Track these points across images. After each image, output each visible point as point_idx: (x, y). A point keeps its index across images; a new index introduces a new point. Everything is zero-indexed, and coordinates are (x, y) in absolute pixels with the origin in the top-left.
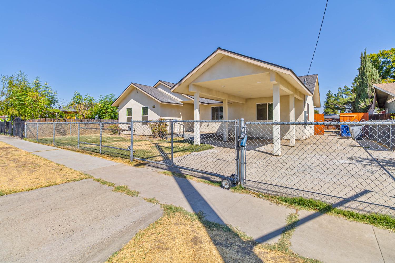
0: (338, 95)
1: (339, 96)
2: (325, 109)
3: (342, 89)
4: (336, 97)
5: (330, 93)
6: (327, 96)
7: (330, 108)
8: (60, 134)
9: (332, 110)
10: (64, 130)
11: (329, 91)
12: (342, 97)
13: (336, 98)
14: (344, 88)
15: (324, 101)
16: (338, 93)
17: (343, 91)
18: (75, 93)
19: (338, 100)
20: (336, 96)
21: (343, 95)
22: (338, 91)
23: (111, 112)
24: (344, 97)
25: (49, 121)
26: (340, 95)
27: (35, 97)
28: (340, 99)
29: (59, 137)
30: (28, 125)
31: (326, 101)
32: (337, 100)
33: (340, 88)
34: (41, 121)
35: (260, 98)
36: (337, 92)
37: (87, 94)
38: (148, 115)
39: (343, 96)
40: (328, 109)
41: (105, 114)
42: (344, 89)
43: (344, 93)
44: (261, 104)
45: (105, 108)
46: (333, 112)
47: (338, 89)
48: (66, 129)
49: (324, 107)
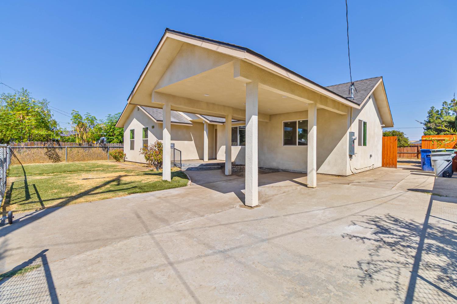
0: (441, 112)
1: (444, 112)
2: (425, 131)
3: (448, 104)
4: (438, 114)
5: (434, 109)
6: (429, 114)
7: (432, 130)
8: (53, 160)
9: (435, 133)
10: (57, 155)
11: (433, 108)
12: (448, 115)
13: (438, 116)
14: (452, 102)
15: (425, 121)
16: (442, 109)
17: (449, 106)
18: (72, 112)
19: (442, 119)
20: (440, 113)
21: (450, 111)
22: (443, 106)
23: (119, 135)
24: (451, 114)
25: (38, 145)
26: (446, 112)
27: (21, 117)
28: (444, 117)
29: (51, 163)
30: (12, 149)
31: (428, 121)
32: (439, 118)
33: (445, 103)
34: (29, 145)
35: (288, 113)
36: (441, 107)
37: (87, 113)
38: (147, 138)
39: (449, 113)
40: (430, 131)
41: (112, 137)
42: (451, 104)
43: (451, 109)
44: (289, 122)
45: (112, 130)
46: (437, 134)
47: (443, 104)
48: (60, 155)
49: (424, 128)
